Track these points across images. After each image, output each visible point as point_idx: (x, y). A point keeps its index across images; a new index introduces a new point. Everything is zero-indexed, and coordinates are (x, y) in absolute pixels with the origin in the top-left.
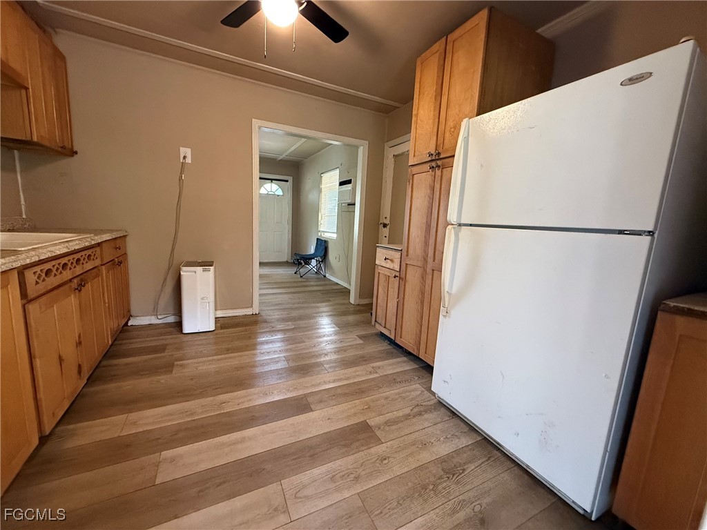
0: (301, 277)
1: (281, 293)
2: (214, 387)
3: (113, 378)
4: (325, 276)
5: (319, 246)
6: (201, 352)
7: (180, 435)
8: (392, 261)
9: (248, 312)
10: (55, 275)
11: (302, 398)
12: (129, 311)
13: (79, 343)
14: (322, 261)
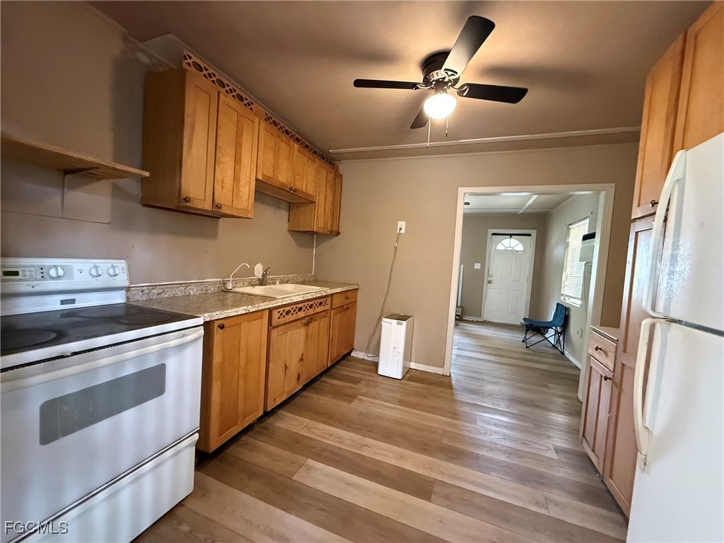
0: (527, 347)
1: (490, 361)
2: (369, 429)
3: (320, 392)
4: (563, 353)
5: (559, 313)
6: (380, 394)
7: (325, 454)
8: (606, 353)
9: (439, 371)
10: (292, 314)
11: (431, 482)
12: (352, 345)
13: (302, 360)
14: (561, 333)
